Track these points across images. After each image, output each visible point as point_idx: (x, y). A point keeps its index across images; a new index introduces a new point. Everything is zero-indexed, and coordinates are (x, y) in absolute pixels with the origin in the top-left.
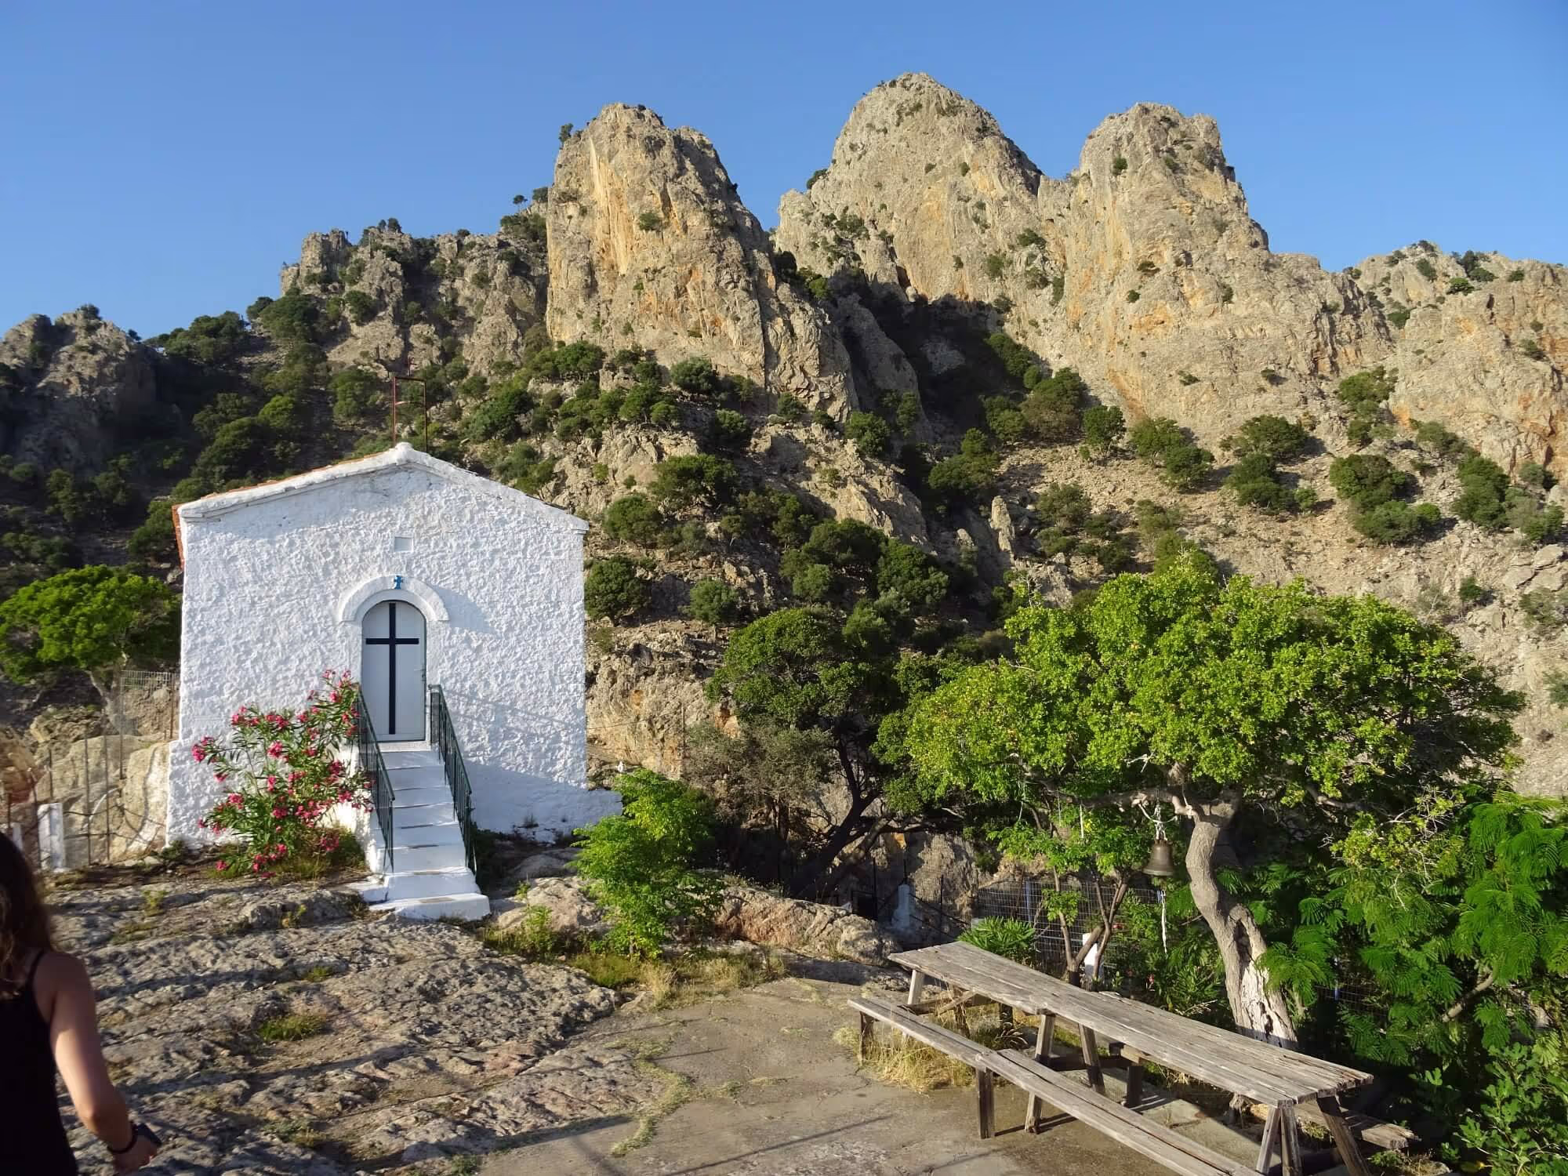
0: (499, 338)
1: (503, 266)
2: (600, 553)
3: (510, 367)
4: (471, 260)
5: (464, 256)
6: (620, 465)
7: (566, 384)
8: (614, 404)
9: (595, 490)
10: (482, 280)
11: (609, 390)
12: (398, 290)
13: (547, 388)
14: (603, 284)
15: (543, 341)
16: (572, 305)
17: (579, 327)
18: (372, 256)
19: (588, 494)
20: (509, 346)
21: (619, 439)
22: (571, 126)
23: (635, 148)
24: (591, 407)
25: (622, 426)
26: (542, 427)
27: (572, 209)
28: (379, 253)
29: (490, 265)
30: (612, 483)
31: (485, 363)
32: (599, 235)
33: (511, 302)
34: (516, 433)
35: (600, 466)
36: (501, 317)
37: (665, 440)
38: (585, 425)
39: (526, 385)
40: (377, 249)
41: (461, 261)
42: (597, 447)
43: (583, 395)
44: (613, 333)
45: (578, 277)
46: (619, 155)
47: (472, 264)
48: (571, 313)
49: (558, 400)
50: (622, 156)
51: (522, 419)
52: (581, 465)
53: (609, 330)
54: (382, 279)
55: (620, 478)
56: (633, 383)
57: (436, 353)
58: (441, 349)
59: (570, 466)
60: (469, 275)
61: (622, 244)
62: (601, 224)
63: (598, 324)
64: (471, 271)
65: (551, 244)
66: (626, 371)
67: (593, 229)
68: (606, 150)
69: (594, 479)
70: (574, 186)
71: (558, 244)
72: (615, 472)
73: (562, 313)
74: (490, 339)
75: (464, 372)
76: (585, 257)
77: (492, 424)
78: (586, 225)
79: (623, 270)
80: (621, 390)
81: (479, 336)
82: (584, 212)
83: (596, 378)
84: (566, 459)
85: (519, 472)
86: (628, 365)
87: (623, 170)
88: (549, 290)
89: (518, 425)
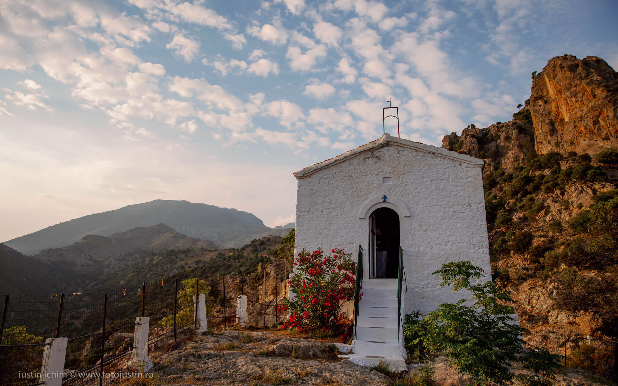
0: (516, 158)
1: (515, 132)
2: (568, 238)
3: (522, 168)
4: (502, 132)
5: (499, 131)
6: (575, 199)
7: (546, 170)
8: (569, 174)
9: (564, 212)
10: (507, 139)
11: (565, 169)
12: (476, 148)
13: (537, 173)
14: (558, 128)
15: (535, 155)
16: (545, 139)
17: (549, 147)
18: (466, 139)
19: (561, 214)
20: (521, 161)
21: (573, 188)
22: (536, 72)
23: (565, 71)
24: (558, 177)
25: (574, 183)
26: (537, 188)
27: (540, 103)
28: (468, 137)
29: (511, 133)
30: (572, 208)
31: (512, 168)
32: (553, 109)
33: (519, 144)
34: (526, 193)
35: (565, 201)
36: (516, 150)
37: (597, 186)
38: (555, 185)
39: (528, 173)
40: (467, 136)
41: (499, 133)
42: (563, 194)
43: (554, 172)
44: (565, 146)
45: (546, 128)
46: (558, 76)
47: (503, 133)
48: (545, 142)
49: (542, 177)
50: (560, 75)
51: (527, 187)
52: (556, 202)
53: (563, 145)
54: (470, 145)
55: (575, 205)
56: (577, 164)
57: (492, 169)
58: (494, 167)
59: (551, 203)
60: (502, 137)
61: (564, 110)
62: (554, 105)
63: (557, 144)
64: (503, 136)
65: (533, 118)
66: (573, 160)
67: (551, 108)
68: (552, 76)
69: (563, 207)
70: (540, 94)
71: (536, 117)
72: (572, 202)
73: (542, 143)
74: (512, 160)
75: (503, 173)
76: (549, 119)
77: (516, 191)
78: (548, 107)
79: (566, 120)
80: (571, 168)
81: (508, 159)
82: (546, 102)
83: (559, 165)
84: (549, 200)
85: (528, 208)
86: (573, 158)
87: (561, 81)
88: (535, 136)
89: (527, 190)
